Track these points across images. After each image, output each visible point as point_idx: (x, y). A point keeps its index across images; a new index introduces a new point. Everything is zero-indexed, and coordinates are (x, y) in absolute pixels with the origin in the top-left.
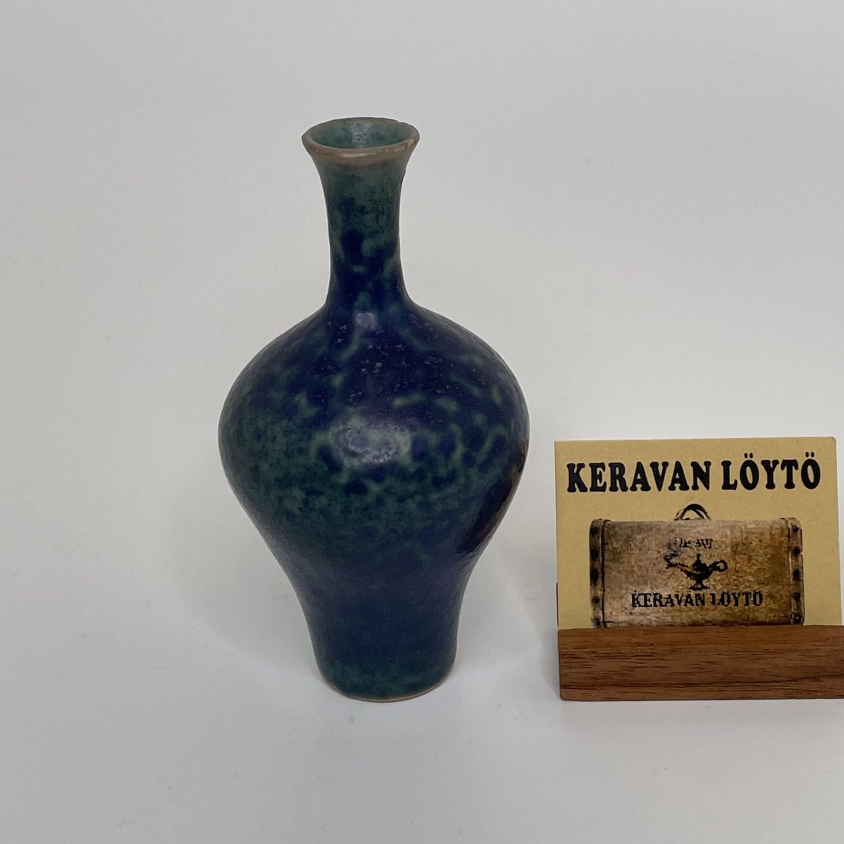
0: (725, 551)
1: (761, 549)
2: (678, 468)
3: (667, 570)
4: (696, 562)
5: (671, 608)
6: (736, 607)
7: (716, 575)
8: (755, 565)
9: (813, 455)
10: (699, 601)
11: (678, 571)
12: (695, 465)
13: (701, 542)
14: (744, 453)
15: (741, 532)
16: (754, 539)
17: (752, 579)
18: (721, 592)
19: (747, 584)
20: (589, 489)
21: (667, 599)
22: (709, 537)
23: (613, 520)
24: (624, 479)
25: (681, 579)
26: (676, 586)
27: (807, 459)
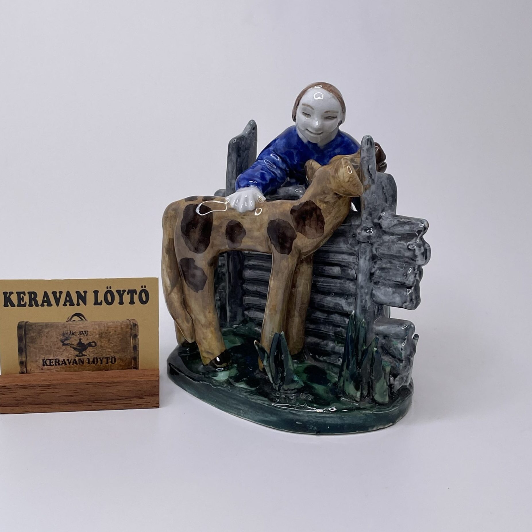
0: (95, 337)
1: (115, 335)
2: (68, 294)
3: (63, 347)
4: (79, 342)
5: (65, 366)
6: (101, 365)
7: (90, 349)
8: (112, 343)
9: (145, 287)
10: (80, 362)
11: (68, 348)
12: (78, 293)
13: (82, 332)
14: (106, 286)
15: (104, 327)
16: (112, 330)
17: (110, 351)
18: (93, 358)
19: (107, 353)
20: (16, 305)
21: (62, 361)
22: (86, 330)
23: (30, 322)
24: (37, 300)
25: (70, 351)
26: (67, 355)
27: (142, 289)
